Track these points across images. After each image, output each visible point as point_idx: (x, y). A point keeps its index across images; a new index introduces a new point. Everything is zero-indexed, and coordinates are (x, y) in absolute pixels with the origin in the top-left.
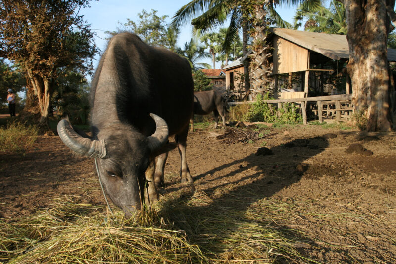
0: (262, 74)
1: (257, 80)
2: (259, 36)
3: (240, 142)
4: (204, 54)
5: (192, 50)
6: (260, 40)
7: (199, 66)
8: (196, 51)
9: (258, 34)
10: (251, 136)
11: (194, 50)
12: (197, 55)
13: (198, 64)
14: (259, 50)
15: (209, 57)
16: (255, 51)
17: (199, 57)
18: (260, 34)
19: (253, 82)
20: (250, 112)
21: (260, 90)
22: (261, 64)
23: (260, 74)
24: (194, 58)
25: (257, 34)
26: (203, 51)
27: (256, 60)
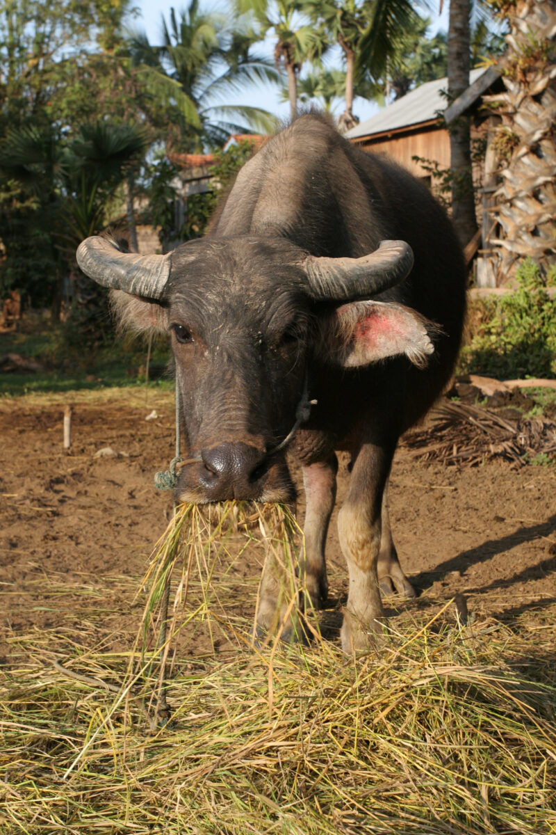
0: (541, 180)
1: (519, 204)
2: (534, 19)
3: (501, 460)
4: (249, 67)
5: (197, 45)
6: (538, 37)
7: (226, 119)
8: (213, 52)
9: (531, 12)
10: (531, 437)
11: (206, 44)
12: (220, 68)
13: (223, 109)
14: (530, 77)
15: (273, 77)
16: (513, 79)
17: (227, 77)
18: (537, 9)
19: (504, 209)
20: (489, 333)
21: (529, 246)
22: (537, 136)
23: (535, 178)
24: (205, 82)
25: (525, 9)
26: (245, 53)
27: (518, 119)
